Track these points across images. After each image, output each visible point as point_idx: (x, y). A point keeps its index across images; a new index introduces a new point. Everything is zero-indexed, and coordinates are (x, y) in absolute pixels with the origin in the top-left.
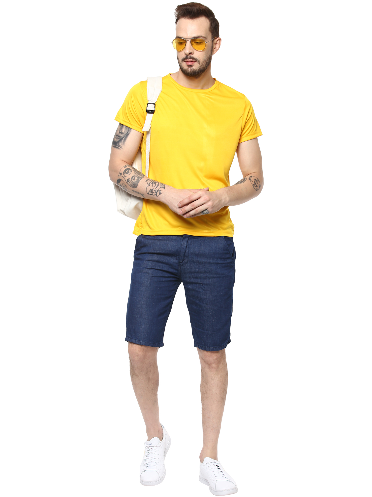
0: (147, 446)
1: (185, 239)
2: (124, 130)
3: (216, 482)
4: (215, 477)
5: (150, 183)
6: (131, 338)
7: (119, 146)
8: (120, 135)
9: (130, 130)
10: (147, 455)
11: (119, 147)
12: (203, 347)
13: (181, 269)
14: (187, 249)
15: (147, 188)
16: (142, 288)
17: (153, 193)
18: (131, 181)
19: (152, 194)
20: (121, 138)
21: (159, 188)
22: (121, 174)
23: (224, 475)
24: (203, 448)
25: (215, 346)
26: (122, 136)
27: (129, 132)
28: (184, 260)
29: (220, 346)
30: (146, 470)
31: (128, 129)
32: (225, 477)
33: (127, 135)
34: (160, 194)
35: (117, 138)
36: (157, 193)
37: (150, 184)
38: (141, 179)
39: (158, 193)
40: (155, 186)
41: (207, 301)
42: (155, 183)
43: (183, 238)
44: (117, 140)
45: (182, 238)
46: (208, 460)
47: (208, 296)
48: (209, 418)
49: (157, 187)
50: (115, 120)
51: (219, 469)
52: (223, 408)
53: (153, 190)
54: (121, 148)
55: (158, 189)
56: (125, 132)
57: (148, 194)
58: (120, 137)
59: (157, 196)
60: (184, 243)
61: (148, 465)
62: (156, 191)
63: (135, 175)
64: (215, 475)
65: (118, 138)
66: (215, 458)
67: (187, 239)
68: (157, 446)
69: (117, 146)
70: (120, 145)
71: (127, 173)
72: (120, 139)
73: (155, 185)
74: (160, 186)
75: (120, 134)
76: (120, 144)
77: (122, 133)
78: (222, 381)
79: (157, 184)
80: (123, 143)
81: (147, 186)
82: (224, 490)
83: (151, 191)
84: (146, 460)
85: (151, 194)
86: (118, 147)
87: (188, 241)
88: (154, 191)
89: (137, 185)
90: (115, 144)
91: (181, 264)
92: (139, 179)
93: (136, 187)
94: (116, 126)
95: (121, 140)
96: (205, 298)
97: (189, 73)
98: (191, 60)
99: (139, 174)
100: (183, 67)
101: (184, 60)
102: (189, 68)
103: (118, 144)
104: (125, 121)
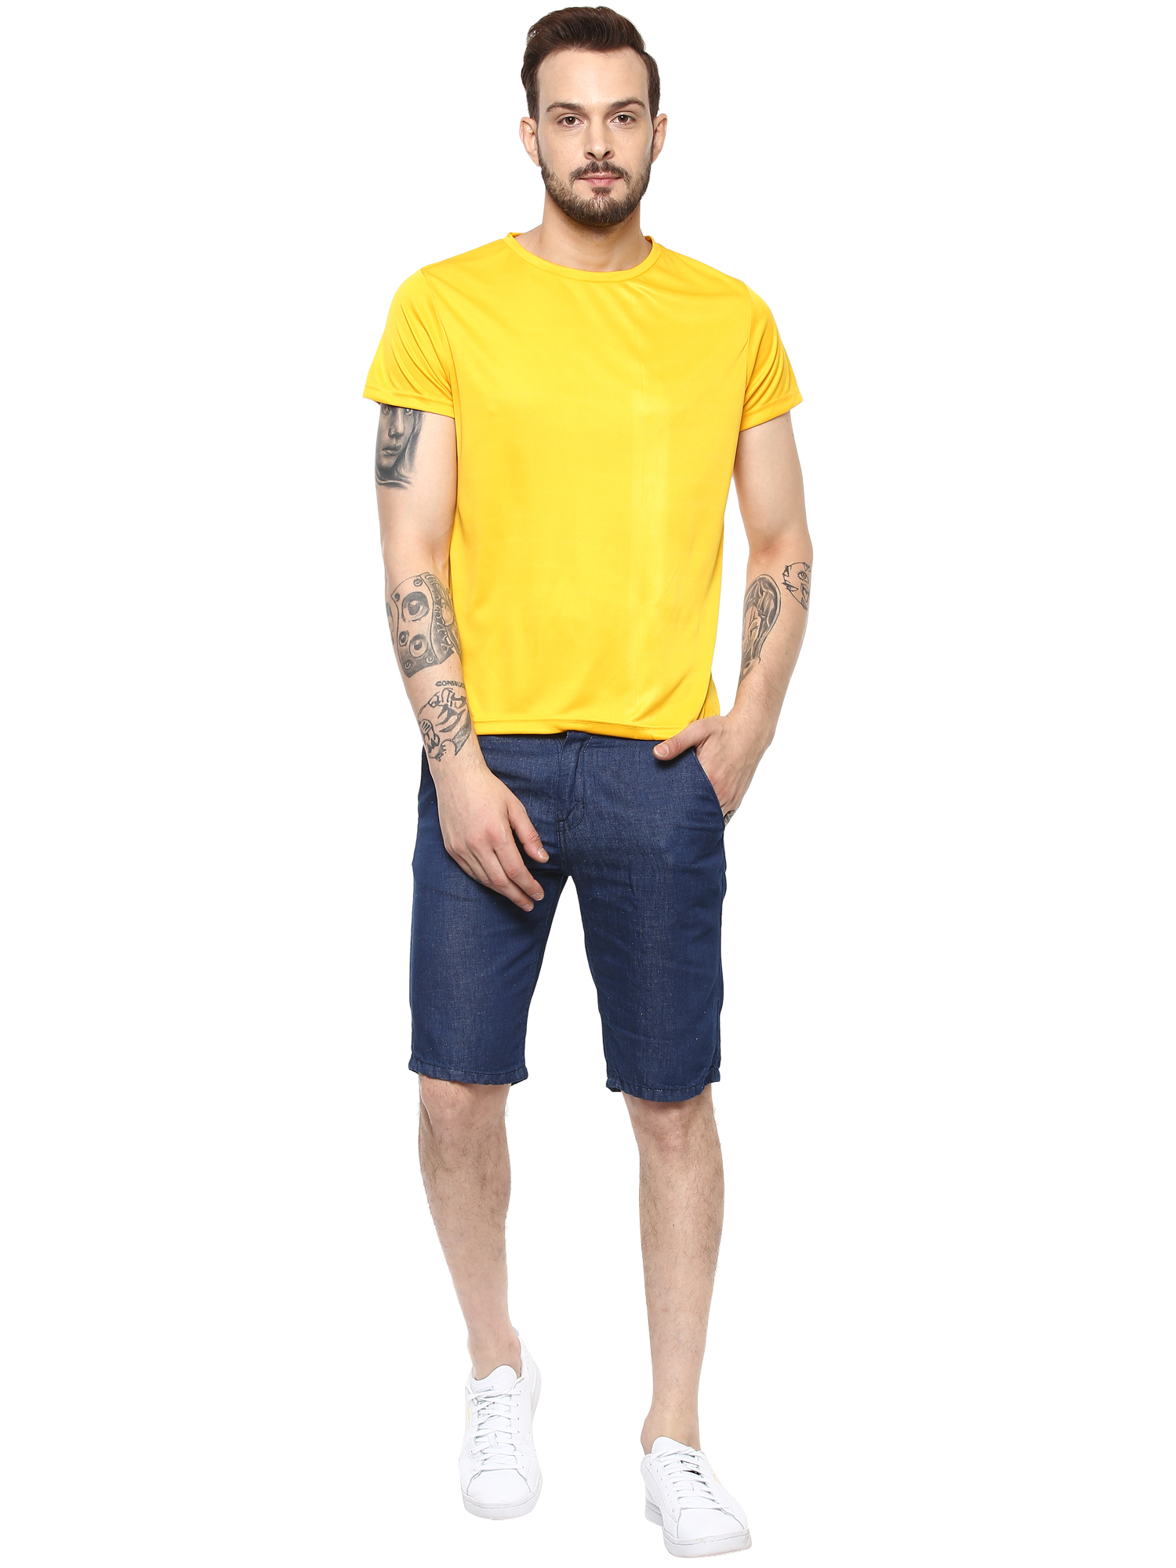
0: (477, 1395)
1: (571, 744)
2: (401, 425)
3: (680, 1515)
4: (680, 1498)
5: (440, 699)
6: (422, 1062)
7: (401, 478)
8: (393, 442)
9: (420, 416)
10: (479, 1425)
11: (401, 480)
12: (634, 1086)
13: (565, 840)
14: (578, 776)
15: (424, 706)
16: (443, 905)
17: (427, 735)
18: (408, 643)
20: (399, 451)
21: (447, 738)
22: (398, 596)
23: (709, 1493)
24: (653, 1409)
25: (671, 1087)
26: (401, 443)
27: (416, 427)
28: (572, 814)
29: (684, 1087)
30: (482, 1471)
31: (412, 420)
32: (714, 1501)
33: (414, 437)
34: (438, 757)
35: (388, 456)
36: (434, 745)
37: (437, 703)
38: (431, 665)
39: (435, 751)
40: (443, 723)
41: (646, 943)
43: (563, 742)
44: (387, 462)
45: (560, 743)
46: (665, 1445)
47: (648, 927)
48: (666, 1310)
49: (443, 731)
50: (364, 397)
51: (698, 1474)
52: (711, 1281)
53: (432, 728)
54: (408, 482)
55: (444, 740)
56: (405, 428)
58: (395, 449)
59: (429, 754)
60: (570, 757)
61: (485, 1456)
62: (436, 741)
63: (427, 634)
64: (680, 1494)
65: (392, 455)
66: (691, 1439)
67: (576, 746)
68: (509, 1393)
69: (394, 479)
70: (402, 476)
71: (412, 611)
72: (397, 456)
73: (447, 720)
74: (451, 735)
75: (394, 440)
76: (403, 472)
77: (397, 436)
78: (700, 1191)
79: (454, 719)
80: (408, 466)
81: (428, 703)
82: (702, 1539)
84: (478, 1440)
86: (397, 484)
87: (581, 753)
88: (431, 734)
89: (414, 672)
90: (389, 474)
91: (564, 827)
92: (428, 660)
93: (409, 675)
94: (374, 415)
95: (400, 459)
96: (638, 933)
97: (600, 214)
98: (606, 173)
99: (443, 640)
100: (576, 197)
101: (579, 175)
102: (600, 199)
103: (398, 473)
104: (403, 395)
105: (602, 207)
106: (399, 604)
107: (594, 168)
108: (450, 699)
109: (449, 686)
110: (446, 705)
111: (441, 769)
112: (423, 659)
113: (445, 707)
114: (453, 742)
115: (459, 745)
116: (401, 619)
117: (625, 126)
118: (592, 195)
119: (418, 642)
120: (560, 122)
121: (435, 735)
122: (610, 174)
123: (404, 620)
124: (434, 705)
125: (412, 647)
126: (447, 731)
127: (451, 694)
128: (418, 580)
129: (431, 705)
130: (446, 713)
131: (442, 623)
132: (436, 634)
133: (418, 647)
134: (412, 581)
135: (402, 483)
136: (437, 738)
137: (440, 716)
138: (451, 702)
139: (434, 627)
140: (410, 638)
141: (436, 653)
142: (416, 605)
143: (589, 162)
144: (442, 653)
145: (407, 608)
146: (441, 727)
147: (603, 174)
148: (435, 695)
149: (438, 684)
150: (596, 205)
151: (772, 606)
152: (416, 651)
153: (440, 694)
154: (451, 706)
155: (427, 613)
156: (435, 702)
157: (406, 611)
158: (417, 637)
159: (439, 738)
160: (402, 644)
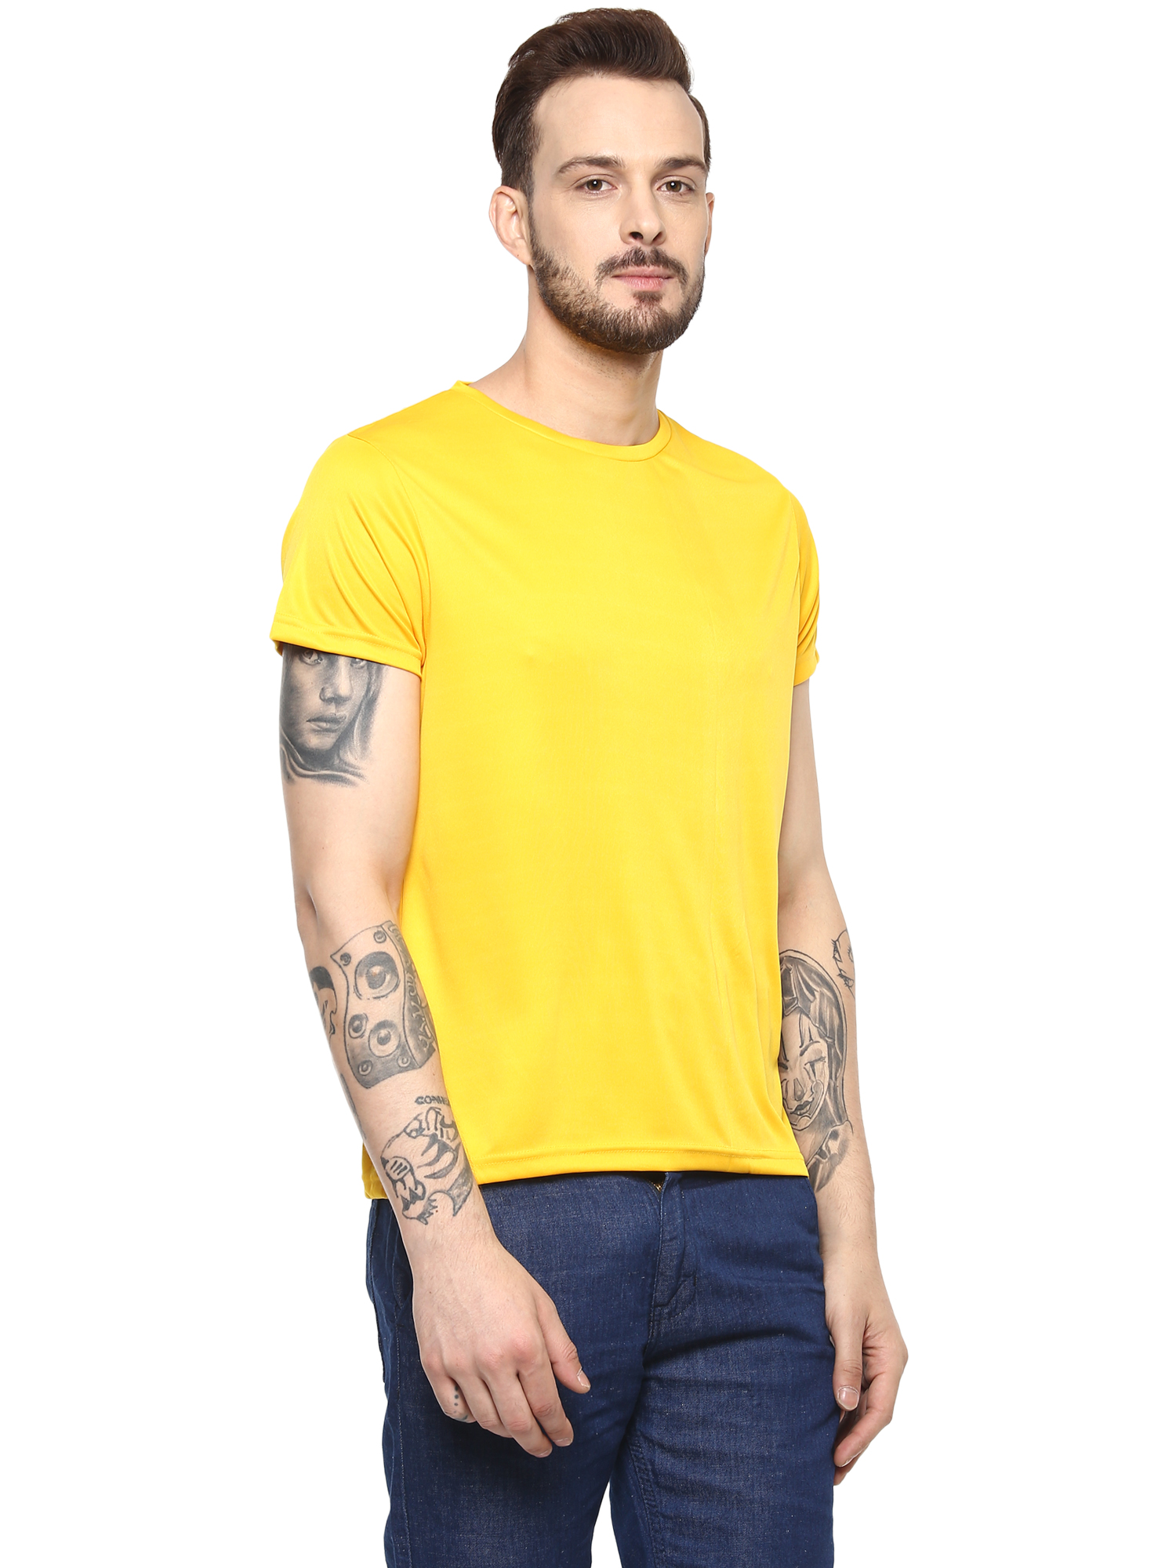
5: (424, 1125)
7: (345, 767)
8: (332, 710)
9: (379, 671)
11: (345, 771)
15: (398, 1136)
17: (402, 1180)
18: (367, 1034)
19: (394, 1182)
20: (343, 726)
21: (438, 1187)
22: (346, 958)
26: (345, 712)
27: (373, 688)
28: (678, 1293)
31: (366, 675)
33: (369, 702)
34: (422, 1217)
35: (322, 731)
36: (415, 1198)
37: (420, 1131)
38: (406, 1069)
39: (417, 1208)
40: (430, 1164)
42: (443, 1148)
49: (433, 1176)
53: (412, 1170)
54: (359, 776)
55: (432, 1190)
56: (352, 689)
57: (384, 1162)
58: (334, 720)
59: (405, 1213)
62: (419, 1191)
63: (397, 1020)
65: (328, 730)
69: (333, 770)
70: (347, 764)
71: (374, 983)
72: (336, 733)
73: (437, 1159)
74: (446, 1183)
75: (332, 706)
76: (350, 757)
77: (338, 700)
79: (447, 1158)
80: (359, 748)
81: (405, 1131)
83: (401, 1168)
85: (395, 1176)
86: (341, 777)
88: (409, 1181)
89: (377, 1081)
90: (324, 761)
91: (661, 1314)
92: (400, 1062)
93: (367, 1085)
95: (344, 737)
97: (646, 334)
98: (656, 268)
99: (421, 1029)
100: (606, 304)
101: (611, 268)
102: (645, 308)
103: (341, 760)
104: (343, 635)
105: (649, 323)
106: (350, 970)
107: (639, 259)
108: (439, 1126)
109: (434, 1104)
110: (434, 1136)
111: (429, 1237)
112: (392, 1060)
113: (434, 1138)
114: (449, 1195)
115: (459, 1201)
116: (353, 996)
117: (680, 199)
118: (634, 302)
119: (383, 1033)
120: (580, 187)
121: (417, 1183)
122: (660, 270)
123: (359, 996)
124: (414, 1134)
125: (374, 1041)
126: (439, 1177)
127: (440, 1118)
128: (379, 932)
129: (409, 1135)
130: (435, 1148)
131: (418, 1003)
132: (412, 1021)
133: (383, 1041)
134: (370, 933)
135: (349, 776)
136: (420, 1188)
137: (425, 1152)
138: (441, 1129)
139: (409, 1009)
140: (369, 1026)
141: (413, 1051)
142: (380, 974)
143: (628, 248)
144: (421, 1051)
145: (364, 978)
146: (429, 1171)
147: (652, 268)
148: (415, 1119)
149: (419, 1101)
150: (640, 318)
151: (836, 1022)
152: (381, 1047)
153: (423, 1117)
154: (442, 1136)
155: (397, 986)
156: (416, 1130)
157: (363, 983)
158: (382, 1025)
159: (424, 1187)
160: (354, 1035)
